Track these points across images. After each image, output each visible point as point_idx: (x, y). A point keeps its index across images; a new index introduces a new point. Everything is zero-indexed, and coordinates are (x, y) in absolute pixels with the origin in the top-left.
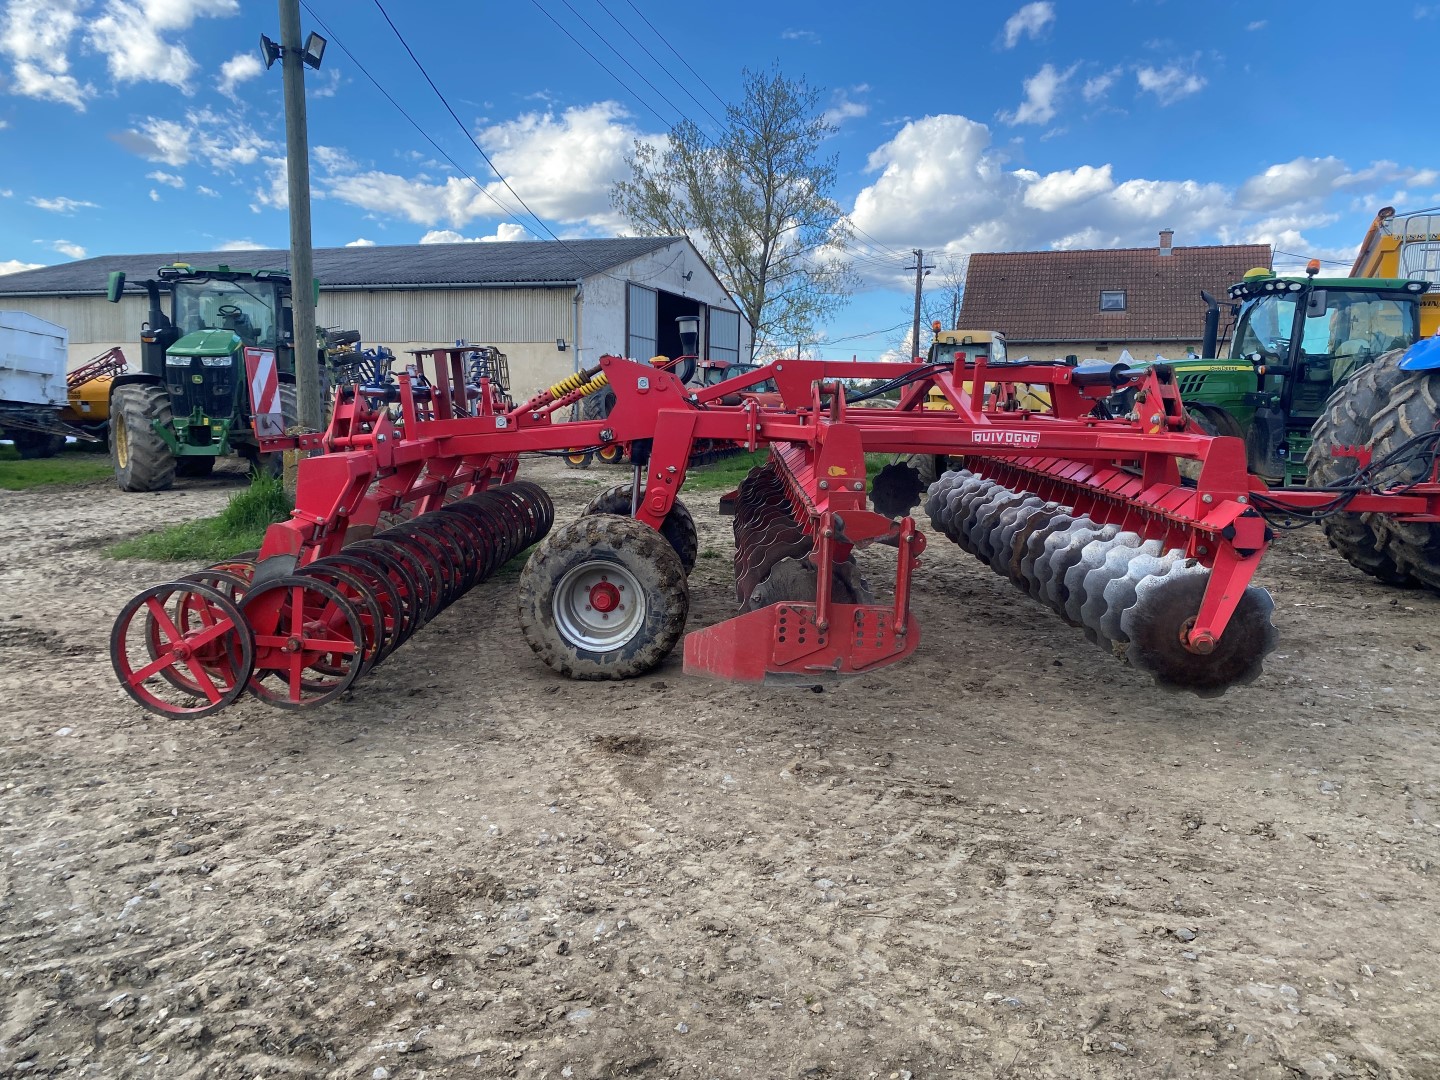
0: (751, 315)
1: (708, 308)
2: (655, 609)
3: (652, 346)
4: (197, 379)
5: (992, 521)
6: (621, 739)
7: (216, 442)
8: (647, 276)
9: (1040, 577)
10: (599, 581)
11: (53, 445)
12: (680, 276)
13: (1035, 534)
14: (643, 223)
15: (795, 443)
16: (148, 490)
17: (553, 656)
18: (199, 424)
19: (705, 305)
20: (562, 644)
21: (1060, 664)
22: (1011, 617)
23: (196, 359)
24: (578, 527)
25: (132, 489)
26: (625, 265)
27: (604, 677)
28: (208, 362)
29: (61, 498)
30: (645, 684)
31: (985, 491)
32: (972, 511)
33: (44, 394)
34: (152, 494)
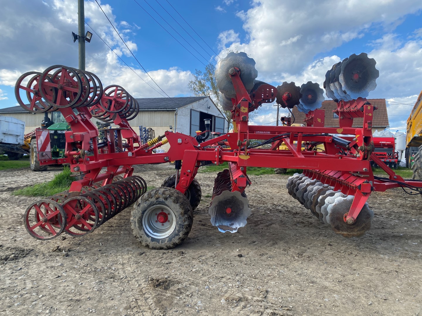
0: (228, 119)
1: (215, 117)
2: (179, 223)
3: (198, 128)
4: (56, 137)
5: (304, 190)
6: (160, 281)
7: (61, 156)
8: (197, 108)
9: (323, 213)
10: (161, 212)
11: (19, 156)
12: (207, 107)
13: (321, 197)
14: (197, 93)
15: (233, 162)
16: (39, 171)
17: (142, 241)
18: (55, 151)
19: (214, 116)
20: (146, 236)
21: (331, 245)
22: (311, 223)
23: (56, 131)
24: (152, 193)
25: (35, 170)
26: (190, 104)
27: (161, 248)
28: (59, 132)
29: (12, 173)
30: (176, 252)
31: (301, 179)
32: (297, 185)
33: (17, 141)
34: (40, 172)
